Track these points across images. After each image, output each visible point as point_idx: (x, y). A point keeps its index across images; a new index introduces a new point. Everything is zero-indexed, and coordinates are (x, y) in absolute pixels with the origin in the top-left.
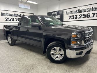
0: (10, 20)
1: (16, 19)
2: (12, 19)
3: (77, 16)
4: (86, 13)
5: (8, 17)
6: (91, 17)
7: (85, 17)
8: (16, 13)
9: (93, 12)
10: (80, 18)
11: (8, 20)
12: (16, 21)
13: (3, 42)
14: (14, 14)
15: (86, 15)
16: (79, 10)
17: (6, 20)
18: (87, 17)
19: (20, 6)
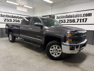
0: (8, 20)
1: (13, 20)
2: (10, 20)
3: (65, 20)
4: (72, 19)
5: (6, 18)
6: (76, 22)
7: (71, 22)
8: (14, 15)
9: (78, 18)
10: (67, 22)
11: (6, 20)
12: (14, 22)
13: (6, 39)
14: (12, 16)
15: (72, 20)
16: (67, 15)
17: (5, 21)
18: (73, 22)
19: (17, 9)
